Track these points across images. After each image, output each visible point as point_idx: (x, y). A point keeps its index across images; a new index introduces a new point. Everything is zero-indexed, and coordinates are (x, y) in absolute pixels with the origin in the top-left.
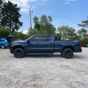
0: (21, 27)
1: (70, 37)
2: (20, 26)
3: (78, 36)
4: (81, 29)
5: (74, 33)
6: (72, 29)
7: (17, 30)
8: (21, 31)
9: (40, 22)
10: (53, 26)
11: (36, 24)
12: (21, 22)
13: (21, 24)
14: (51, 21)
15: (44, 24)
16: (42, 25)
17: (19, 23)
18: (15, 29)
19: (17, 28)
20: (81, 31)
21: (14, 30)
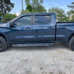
0: (13, 8)
1: (59, 18)
2: (11, 8)
3: (67, 17)
4: (71, 10)
5: (63, 15)
6: (62, 10)
7: (9, 12)
8: (14, 13)
9: (32, 4)
10: (44, 7)
11: (28, 5)
12: (13, 3)
13: (13, 5)
14: (42, 2)
15: (35, 6)
16: (34, 7)
17: (10, 4)
18: (7, 11)
19: (9, 10)
20: (70, 13)
21: (5, 12)
